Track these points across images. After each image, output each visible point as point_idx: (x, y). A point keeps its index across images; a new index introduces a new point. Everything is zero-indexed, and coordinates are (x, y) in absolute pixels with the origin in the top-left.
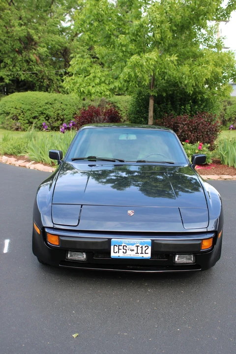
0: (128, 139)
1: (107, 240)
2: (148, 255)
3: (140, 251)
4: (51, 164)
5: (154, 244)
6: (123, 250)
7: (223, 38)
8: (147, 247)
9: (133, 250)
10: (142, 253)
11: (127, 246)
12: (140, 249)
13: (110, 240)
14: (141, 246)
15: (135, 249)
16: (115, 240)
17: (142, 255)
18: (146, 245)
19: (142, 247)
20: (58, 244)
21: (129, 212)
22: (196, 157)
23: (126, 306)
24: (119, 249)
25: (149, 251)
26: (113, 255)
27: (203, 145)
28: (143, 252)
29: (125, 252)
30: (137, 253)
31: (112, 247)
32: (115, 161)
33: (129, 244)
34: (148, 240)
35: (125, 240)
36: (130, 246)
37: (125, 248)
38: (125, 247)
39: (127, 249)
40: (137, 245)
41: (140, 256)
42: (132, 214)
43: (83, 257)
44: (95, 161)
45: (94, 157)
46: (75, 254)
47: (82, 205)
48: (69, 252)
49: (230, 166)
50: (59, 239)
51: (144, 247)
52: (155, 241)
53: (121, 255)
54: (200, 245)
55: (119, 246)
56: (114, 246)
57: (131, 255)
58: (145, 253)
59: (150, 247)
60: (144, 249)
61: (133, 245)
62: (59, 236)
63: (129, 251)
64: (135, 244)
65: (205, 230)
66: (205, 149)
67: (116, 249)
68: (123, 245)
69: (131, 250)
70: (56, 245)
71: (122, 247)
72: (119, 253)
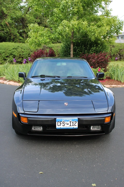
0: (62, 65)
1: (54, 119)
2: (76, 126)
3: (72, 125)
4: (18, 81)
5: (79, 120)
6: (62, 124)
7: (110, 10)
8: (76, 122)
10: (73, 125)
12: (72, 123)
14: (72, 122)
15: (69, 123)
16: (58, 119)
17: (73, 127)
18: (75, 121)
19: (73, 122)
20: (27, 122)
21: (65, 103)
22: (99, 74)
23: (65, 155)
24: (60, 124)
25: (77, 124)
26: (57, 127)
27: (101, 69)
28: (74, 125)
29: (64, 125)
30: (70, 126)
31: (57, 123)
32: (55, 77)
33: (66, 121)
34: (76, 118)
35: (64, 119)
36: (67, 122)
39: (65, 123)
40: (70, 121)
41: (72, 127)
42: (67, 105)
43: (40, 129)
44: (44, 77)
45: (44, 75)
46: (37, 127)
47: (39, 101)
48: (33, 127)
49: (115, 80)
50: (27, 119)
51: (74, 122)
52: (80, 119)
53: (62, 127)
54: (104, 120)
55: (60, 122)
57: (67, 126)
58: (75, 125)
59: (77, 122)
60: (74, 123)
61: (68, 121)
62: (27, 117)
63: (66, 125)
64: (69, 121)
65: (106, 112)
66: (102, 71)
67: (59, 124)
68: (63, 121)
69: (67, 124)
70: (26, 123)
71: (62, 122)
72: (60, 126)
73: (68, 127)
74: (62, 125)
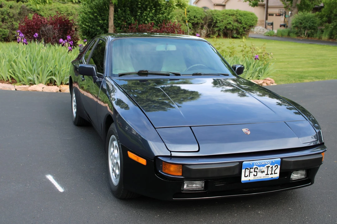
1: (238, 163)
2: (277, 175)
3: (270, 172)
5: (283, 163)
8: (277, 167)
9: (263, 172)
11: (258, 168)
12: (270, 169)
13: (241, 163)
14: (271, 166)
15: (266, 170)
16: (246, 162)
18: (276, 165)
19: (272, 167)
22: (237, 68)
24: (250, 172)
25: (278, 171)
26: (244, 179)
28: (273, 172)
29: (255, 175)
31: (243, 171)
33: (260, 166)
34: (277, 158)
35: (257, 161)
36: (261, 167)
40: (267, 166)
41: (270, 176)
42: (249, 133)
45: (146, 71)
47: (190, 127)
48: (185, 182)
51: (274, 167)
52: (284, 159)
53: (252, 178)
55: (250, 168)
56: (246, 169)
57: (261, 176)
58: (275, 173)
59: (279, 166)
60: (274, 169)
61: (263, 166)
64: (266, 165)
68: (254, 167)
69: (261, 172)
70: (179, 176)
72: (249, 176)
73: (262, 178)
74: (252, 175)
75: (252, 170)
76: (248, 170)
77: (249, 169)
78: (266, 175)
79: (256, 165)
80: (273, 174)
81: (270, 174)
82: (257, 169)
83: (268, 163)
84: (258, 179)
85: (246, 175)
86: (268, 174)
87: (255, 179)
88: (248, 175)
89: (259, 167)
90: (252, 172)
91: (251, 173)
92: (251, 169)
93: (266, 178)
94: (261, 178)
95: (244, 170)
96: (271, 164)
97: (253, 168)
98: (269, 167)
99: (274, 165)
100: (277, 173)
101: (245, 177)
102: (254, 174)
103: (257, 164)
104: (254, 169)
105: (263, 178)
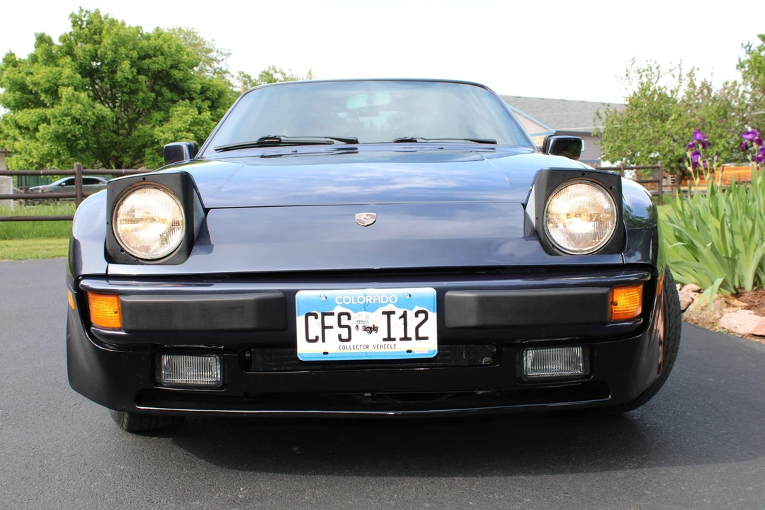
1: (280, 295)
2: (428, 347)
3: (397, 332)
6: (337, 331)
8: (422, 316)
9: (373, 329)
10: (406, 338)
11: (352, 314)
12: (396, 320)
13: (289, 295)
14: (400, 312)
15: (381, 322)
16: (306, 295)
17: (406, 345)
18: (417, 309)
19: (404, 316)
20: (118, 325)
21: (361, 216)
24: (324, 327)
25: (430, 329)
26: (305, 350)
28: (411, 333)
29: (345, 336)
30: (389, 339)
31: (300, 321)
33: (357, 308)
34: (426, 292)
35: (345, 293)
36: (364, 313)
37: (344, 320)
38: (344, 318)
39: (352, 323)
40: (388, 308)
41: (399, 350)
48: (164, 358)
50: (119, 300)
51: (410, 315)
52: (448, 293)
53: (331, 347)
54: (604, 302)
55: (324, 314)
56: (307, 315)
57: (367, 346)
58: (418, 338)
59: (433, 317)
60: (413, 322)
61: (368, 307)
62: (119, 293)
63: (361, 332)
64: (378, 305)
67: (315, 328)
68: (337, 311)
69: (365, 329)
70: (114, 329)
71: (335, 318)
72: (324, 340)
73: (371, 349)
74: (331, 335)
75: (330, 321)
76: (316, 318)
77: (320, 315)
78: (384, 340)
79: (343, 305)
80: (410, 339)
81: (401, 339)
82: (349, 318)
83: (384, 300)
84: (356, 351)
85: (312, 337)
86: (394, 339)
87: (345, 351)
88: (317, 338)
89: (355, 311)
90: (331, 327)
91: (326, 330)
92: (326, 318)
93: (387, 350)
94: (366, 350)
95: (304, 317)
96: (398, 305)
97: (332, 314)
98: (394, 313)
99: (411, 309)
100: (426, 338)
101: (308, 340)
102: (340, 336)
103: (347, 300)
104: (336, 316)
105: (376, 350)
